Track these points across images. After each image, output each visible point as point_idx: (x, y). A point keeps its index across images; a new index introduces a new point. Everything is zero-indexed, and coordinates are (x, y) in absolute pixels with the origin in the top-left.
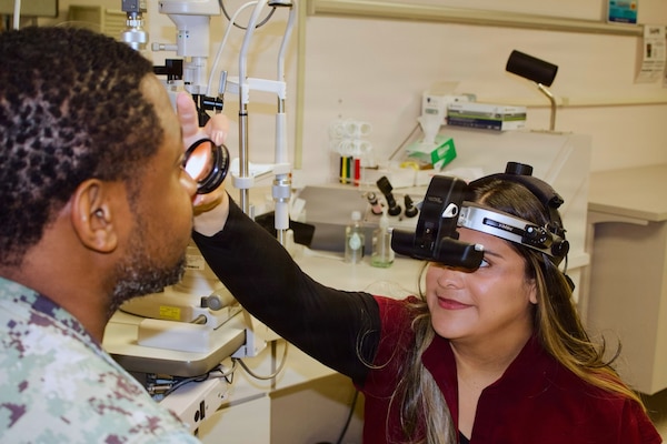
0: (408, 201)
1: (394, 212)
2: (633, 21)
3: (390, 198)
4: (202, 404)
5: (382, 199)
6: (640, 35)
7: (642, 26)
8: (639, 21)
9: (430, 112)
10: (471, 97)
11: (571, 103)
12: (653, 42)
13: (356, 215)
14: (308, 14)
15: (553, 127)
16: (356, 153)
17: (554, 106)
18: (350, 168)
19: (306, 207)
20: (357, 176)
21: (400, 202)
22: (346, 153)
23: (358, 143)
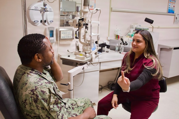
0: (126, 42)
1: (124, 44)
2: (174, 13)
3: (123, 42)
4: (84, 67)
5: (122, 42)
6: (175, 16)
7: (175, 14)
8: (175, 13)
9: (133, 28)
10: (140, 26)
11: (160, 27)
12: (177, 17)
13: (117, 44)
14: (111, 11)
15: (153, 31)
16: (119, 34)
17: (153, 28)
18: (118, 37)
19: (110, 43)
20: (119, 38)
21: (125, 42)
22: (117, 34)
23: (119, 33)
